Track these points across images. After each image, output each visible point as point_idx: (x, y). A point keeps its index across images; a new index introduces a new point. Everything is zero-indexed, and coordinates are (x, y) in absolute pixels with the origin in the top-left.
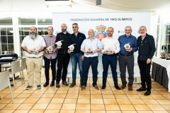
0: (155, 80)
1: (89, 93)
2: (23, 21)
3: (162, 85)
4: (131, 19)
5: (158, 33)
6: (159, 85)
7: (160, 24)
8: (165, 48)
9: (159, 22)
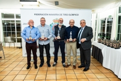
0: (94, 58)
1: (46, 69)
2: (5, 16)
3: (98, 61)
4: (78, 15)
5: (96, 25)
6: (96, 61)
7: (98, 19)
8: (101, 35)
9: (97, 18)
